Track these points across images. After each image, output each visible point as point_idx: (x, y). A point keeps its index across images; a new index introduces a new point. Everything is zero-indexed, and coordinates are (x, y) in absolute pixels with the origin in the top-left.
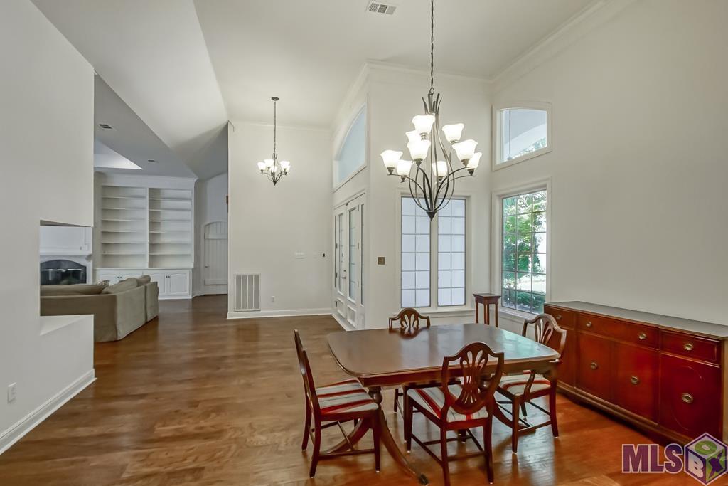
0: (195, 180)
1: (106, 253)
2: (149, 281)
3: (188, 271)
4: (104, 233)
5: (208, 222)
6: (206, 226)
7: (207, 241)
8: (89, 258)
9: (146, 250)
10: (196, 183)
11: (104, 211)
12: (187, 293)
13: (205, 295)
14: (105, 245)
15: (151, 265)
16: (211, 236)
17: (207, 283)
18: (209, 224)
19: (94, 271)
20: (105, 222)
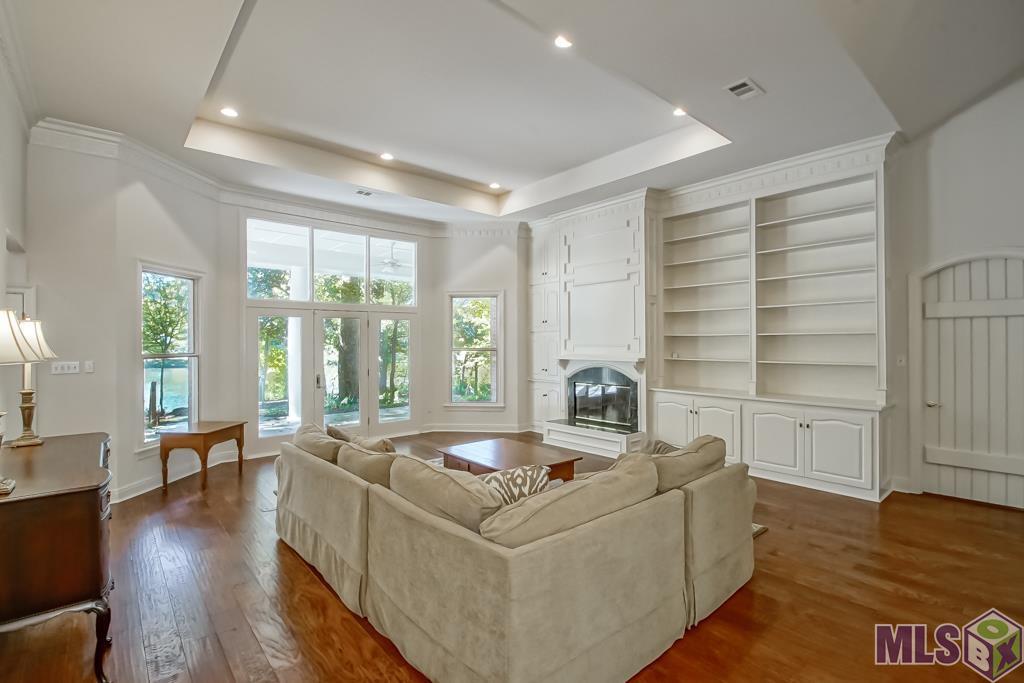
0: (885, 140)
1: (675, 357)
2: (721, 458)
3: (869, 416)
4: (671, 317)
5: (935, 266)
6: (925, 278)
7: (932, 324)
8: (640, 365)
9: (748, 352)
10: (889, 149)
11: (671, 269)
12: (865, 481)
13: (925, 495)
14: (672, 341)
15: (761, 390)
16: (945, 309)
17: (930, 459)
18: (938, 272)
19: (649, 393)
20: (671, 293)
